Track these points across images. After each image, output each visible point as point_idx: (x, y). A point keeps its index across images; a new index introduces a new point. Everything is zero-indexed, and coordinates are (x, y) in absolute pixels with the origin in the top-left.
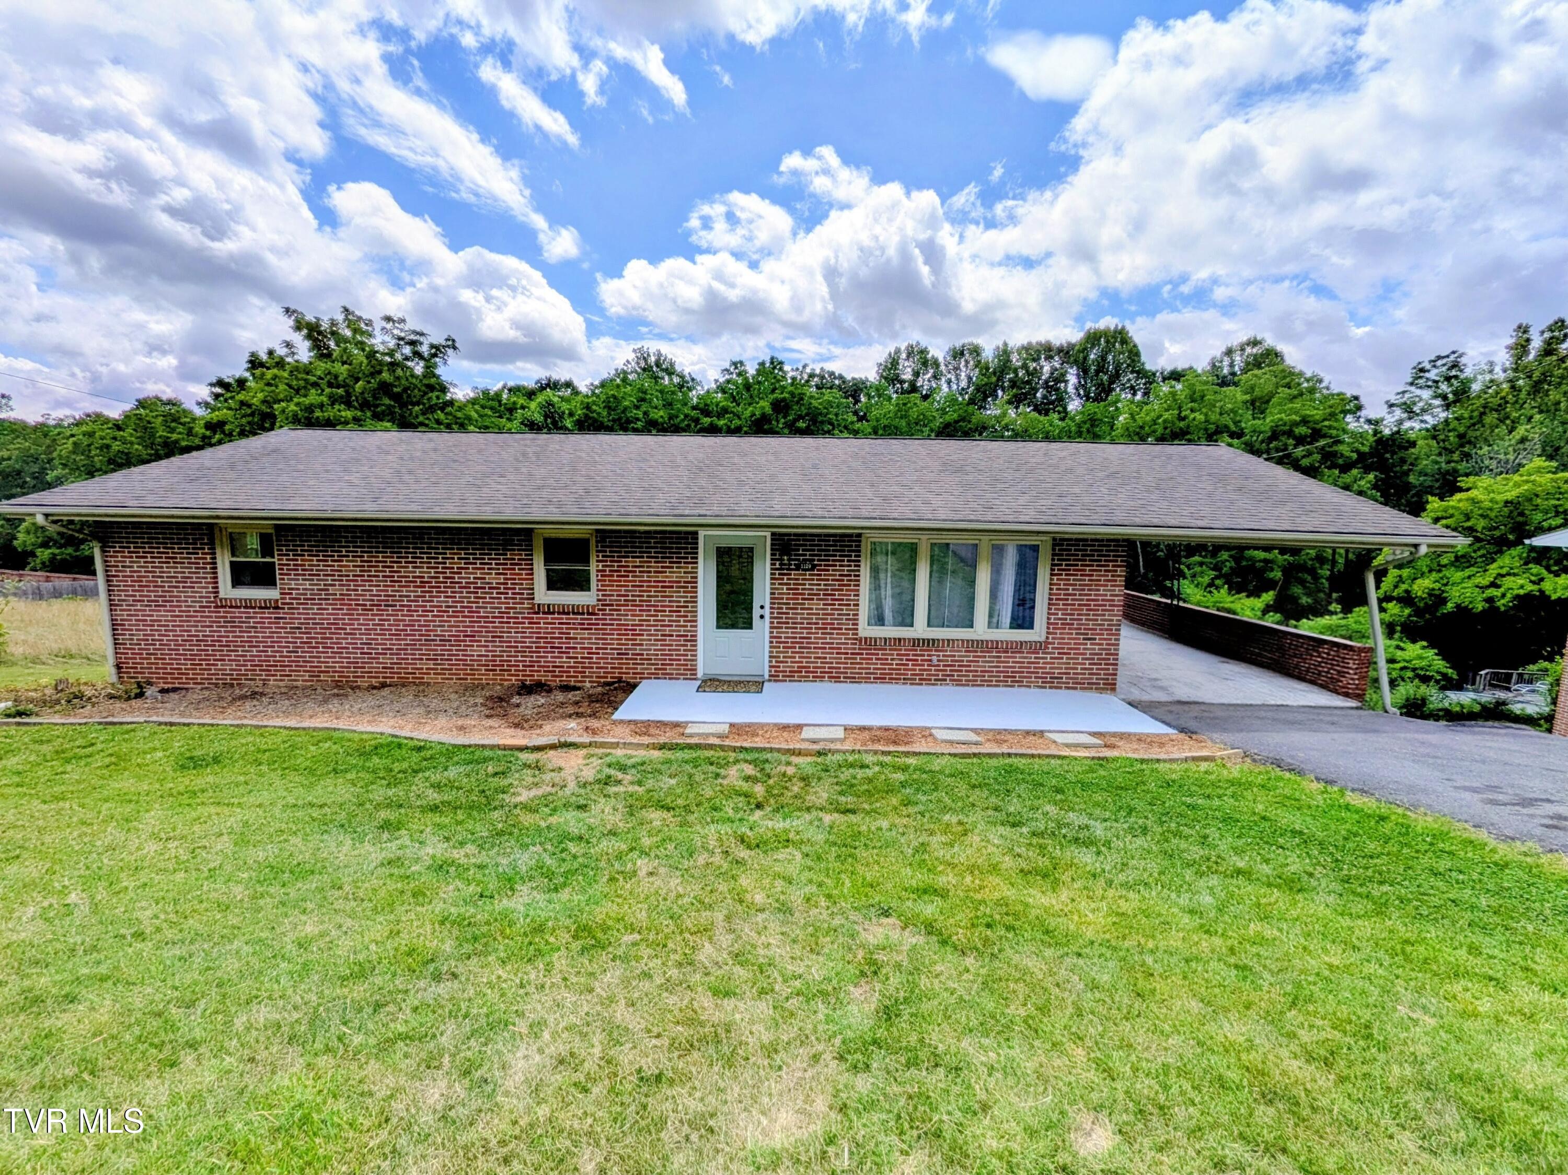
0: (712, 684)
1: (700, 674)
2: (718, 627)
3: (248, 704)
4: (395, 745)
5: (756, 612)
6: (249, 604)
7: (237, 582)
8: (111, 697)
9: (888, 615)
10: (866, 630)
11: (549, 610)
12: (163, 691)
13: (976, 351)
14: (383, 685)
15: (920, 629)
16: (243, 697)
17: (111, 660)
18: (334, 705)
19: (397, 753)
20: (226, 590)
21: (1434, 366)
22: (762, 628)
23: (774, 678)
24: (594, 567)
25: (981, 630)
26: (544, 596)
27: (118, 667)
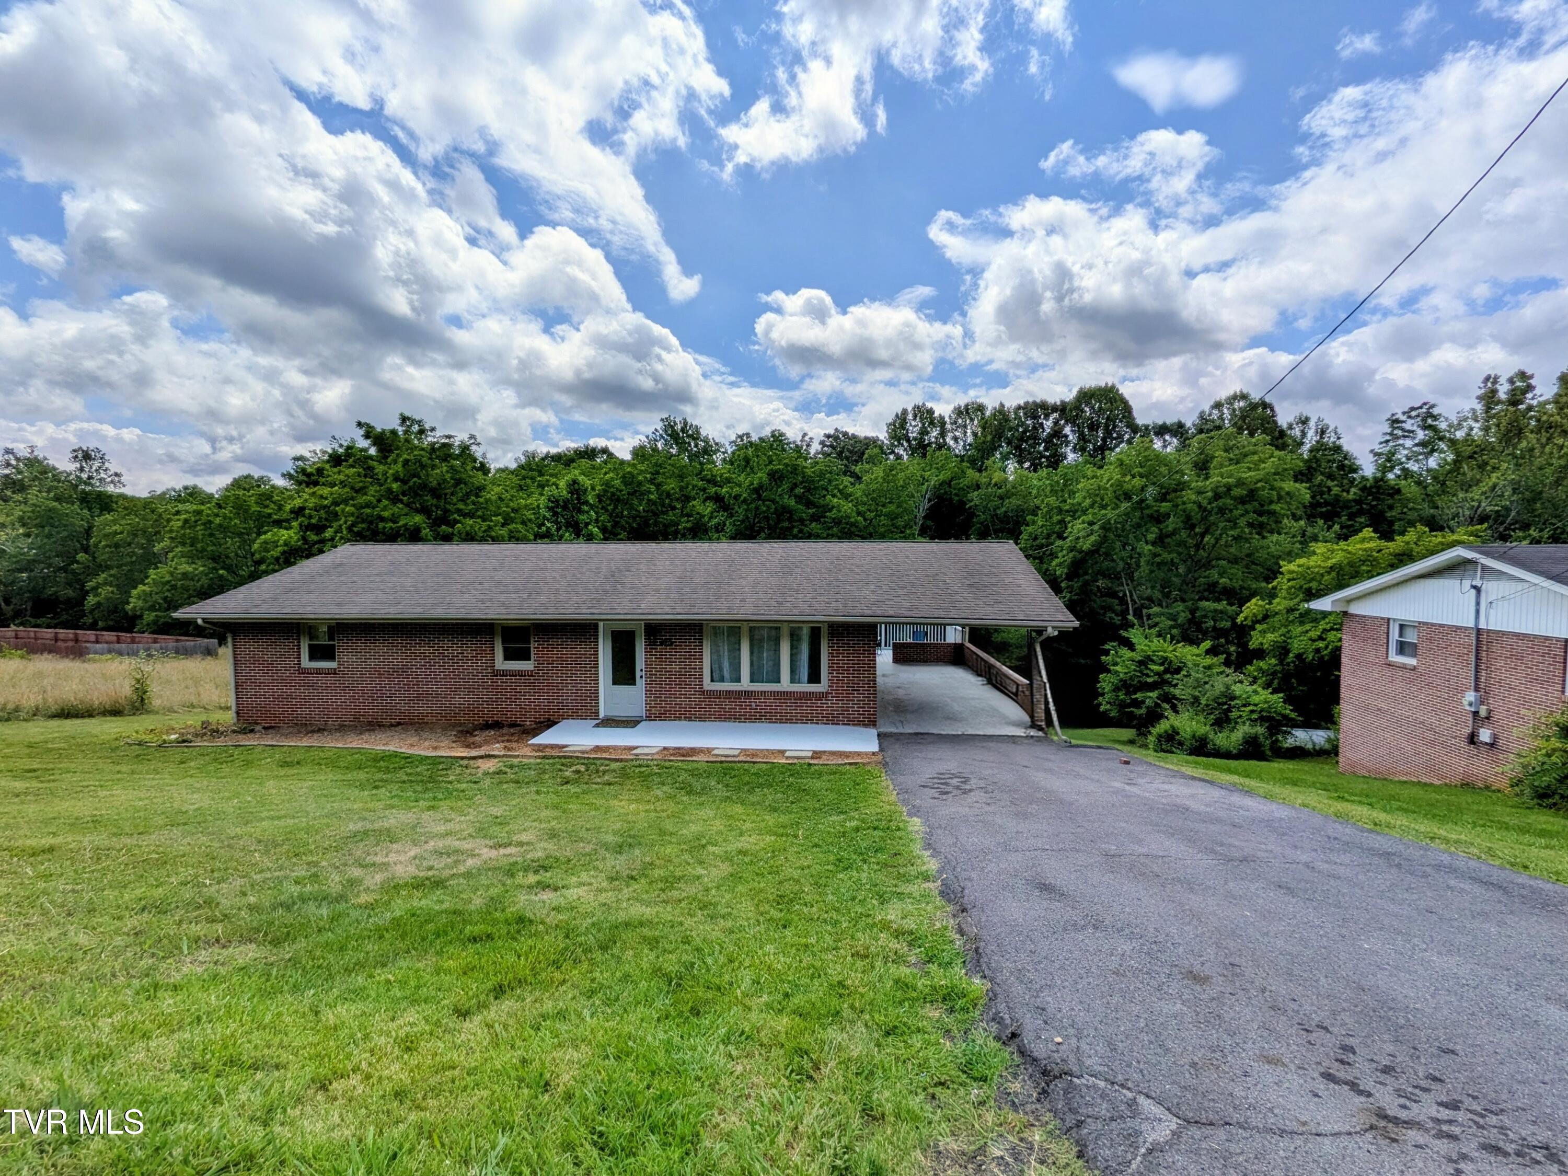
0: (610, 722)
1: (602, 715)
2: (614, 683)
3: (316, 736)
4: (396, 755)
5: (638, 674)
6: (319, 671)
7: (312, 658)
8: (234, 732)
9: (726, 674)
10: (708, 685)
11: (504, 673)
12: (264, 728)
13: (981, 408)
14: (399, 724)
15: (745, 684)
16: (313, 732)
17: (234, 708)
18: (365, 737)
19: (394, 760)
20: (306, 663)
21: (1410, 417)
22: (641, 683)
23: (649, 718)
24: (533, 645)
25: (785, 684)
26: (501, 663)
27: (238, 713)
